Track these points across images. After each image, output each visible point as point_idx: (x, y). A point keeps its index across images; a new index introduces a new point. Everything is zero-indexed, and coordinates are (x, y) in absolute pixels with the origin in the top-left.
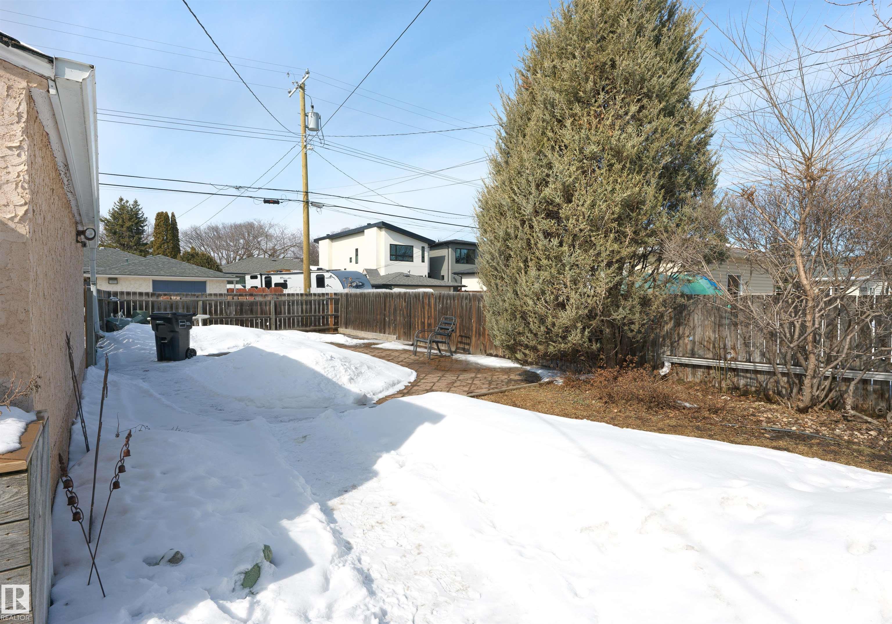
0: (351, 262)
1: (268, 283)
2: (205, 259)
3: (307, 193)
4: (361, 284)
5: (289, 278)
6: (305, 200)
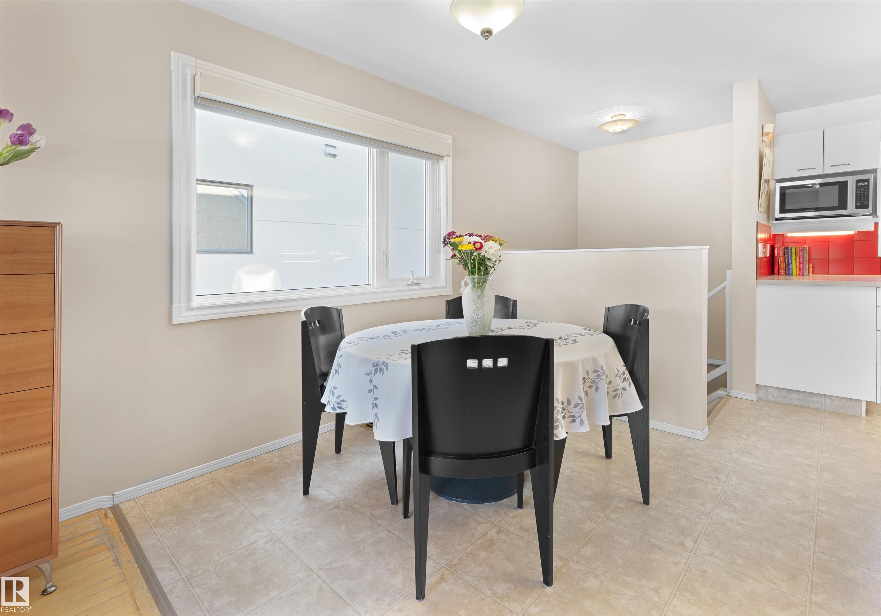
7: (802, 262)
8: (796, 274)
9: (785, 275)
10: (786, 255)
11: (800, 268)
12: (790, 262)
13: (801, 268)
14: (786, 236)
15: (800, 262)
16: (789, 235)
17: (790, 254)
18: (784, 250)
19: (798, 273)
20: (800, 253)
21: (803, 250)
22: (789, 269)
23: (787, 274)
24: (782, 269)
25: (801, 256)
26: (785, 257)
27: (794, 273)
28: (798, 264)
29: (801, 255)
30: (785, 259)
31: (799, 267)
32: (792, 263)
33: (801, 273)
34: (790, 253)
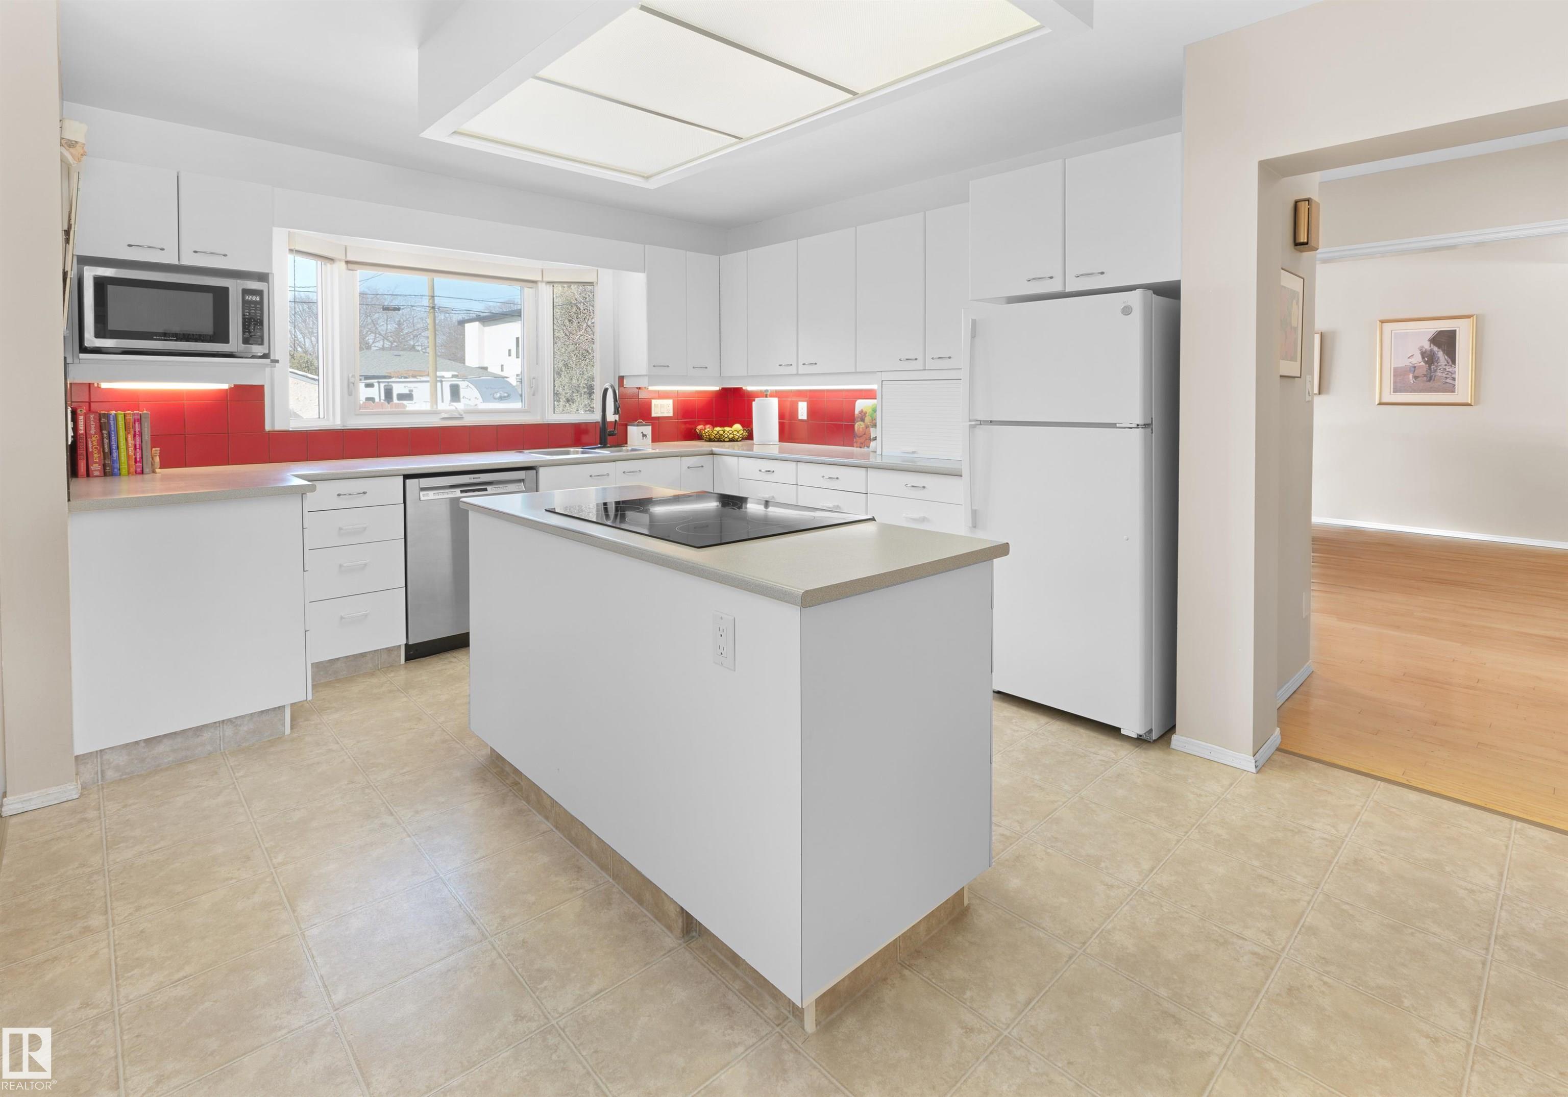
0: (510, 355)
1: (388, 393)
2: (303, 362)
3: (433, 297)
4: (506, 395)
5: (415, 388)
6: (431, 305)
7: (139, 445)
8: (129, 473)
9: (103, 475)
10: (105, 432)
11: (136, 459)
12: (114, 446)
13: (138, 460)
14: (98, 387)
15: (135, 445)
16: (104, 385)
17: (113, 429)
18: (100, 420)
19: (132, 470)
20: (134, 427)
21: (140, 420)
22: (113, 461)
23: (108, 474)
24: (96, 463)
25: (137, 433)
26: (102, 434)
27: (124, 470)
28: (131, 449)
29: (137, 429)
30: (102, 439)
31: (134, 457)
32: (118, 448)
33: (139, 470)
34: (114, 427)
